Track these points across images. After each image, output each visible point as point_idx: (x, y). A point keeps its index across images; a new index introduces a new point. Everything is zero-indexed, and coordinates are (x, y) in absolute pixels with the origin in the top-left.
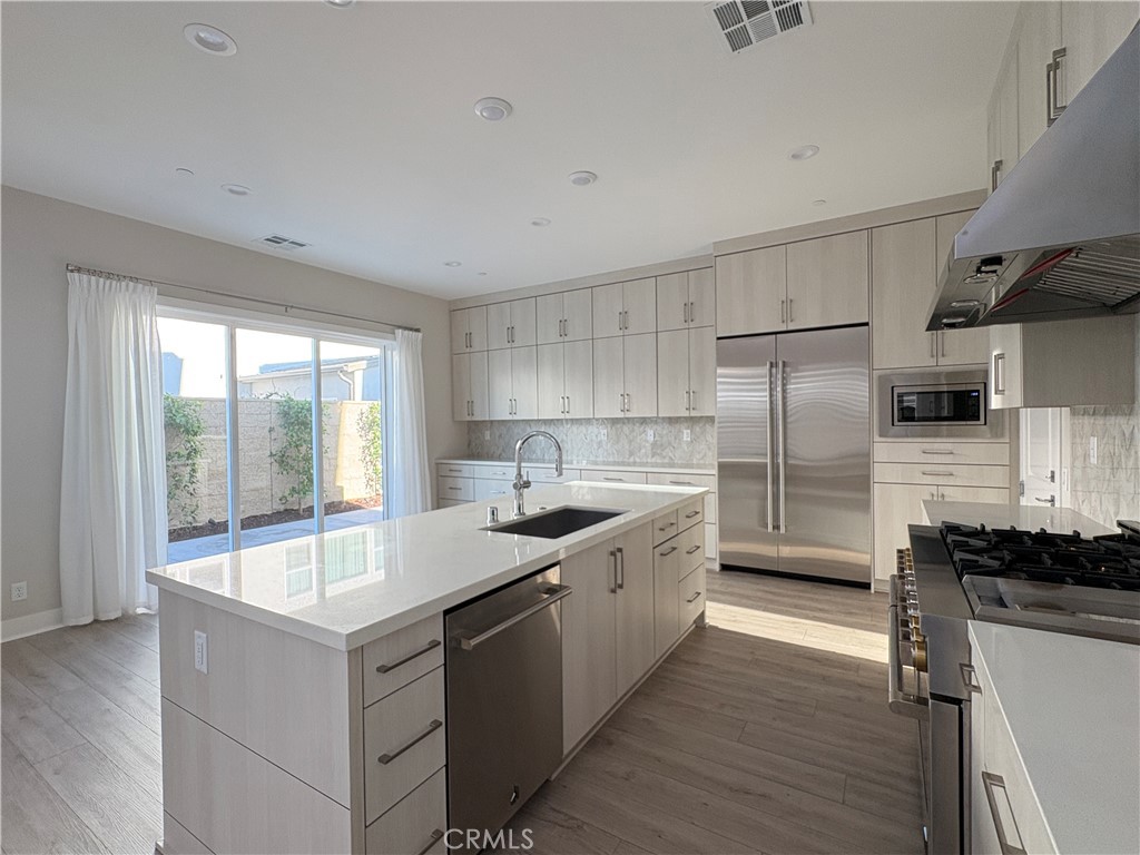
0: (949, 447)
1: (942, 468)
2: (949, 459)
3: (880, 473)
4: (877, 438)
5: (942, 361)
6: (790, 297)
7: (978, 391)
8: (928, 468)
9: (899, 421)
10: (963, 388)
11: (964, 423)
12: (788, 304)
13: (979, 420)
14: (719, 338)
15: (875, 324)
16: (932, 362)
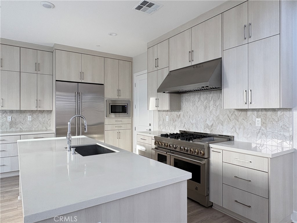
0: (121, 119)
1: (119, 125)
2: (121, 123)
3: (106, 127)
4: (106, 118)
5: (120, 97)
6: (83, 72)
7: (126, 106)
8: (117, 125)
9: (111, 113)
10: (123, 105)
11: (124, 113)
12: (82, 74)
13: (126, 113)
14: (56, 81)
15: (105, 85)
16: (117, 97)
